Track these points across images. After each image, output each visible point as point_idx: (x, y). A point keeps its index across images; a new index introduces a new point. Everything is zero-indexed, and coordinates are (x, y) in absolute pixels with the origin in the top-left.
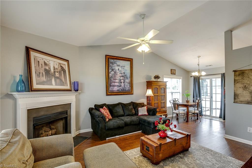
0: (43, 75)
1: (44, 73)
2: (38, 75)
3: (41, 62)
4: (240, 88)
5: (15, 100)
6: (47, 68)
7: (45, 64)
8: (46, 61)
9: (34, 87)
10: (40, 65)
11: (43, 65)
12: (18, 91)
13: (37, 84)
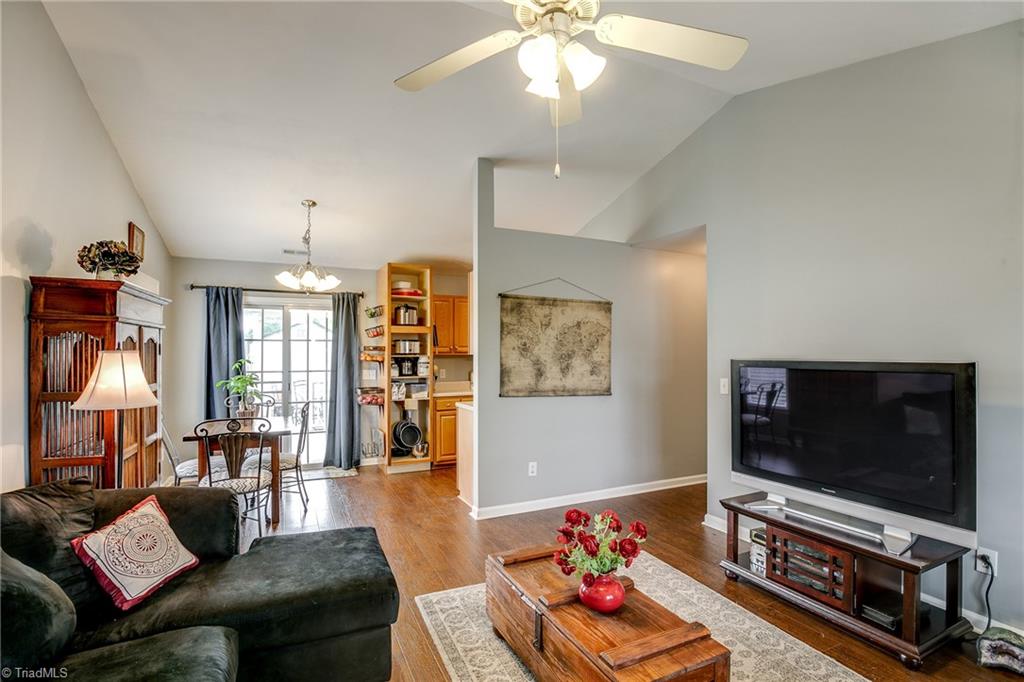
4: (514, 349)
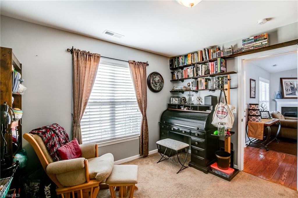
0: (290, 90)
1: (290, 89)
2: (287, 91)
3: (289, 83)
5: (276, 102)
6: (292, 86)
7: (291, 84)
8: (291, 83)
9: (285, 97)
10: (288, 85)
11: (290, 85)
12: (277, 98)
13: (286, 95)
